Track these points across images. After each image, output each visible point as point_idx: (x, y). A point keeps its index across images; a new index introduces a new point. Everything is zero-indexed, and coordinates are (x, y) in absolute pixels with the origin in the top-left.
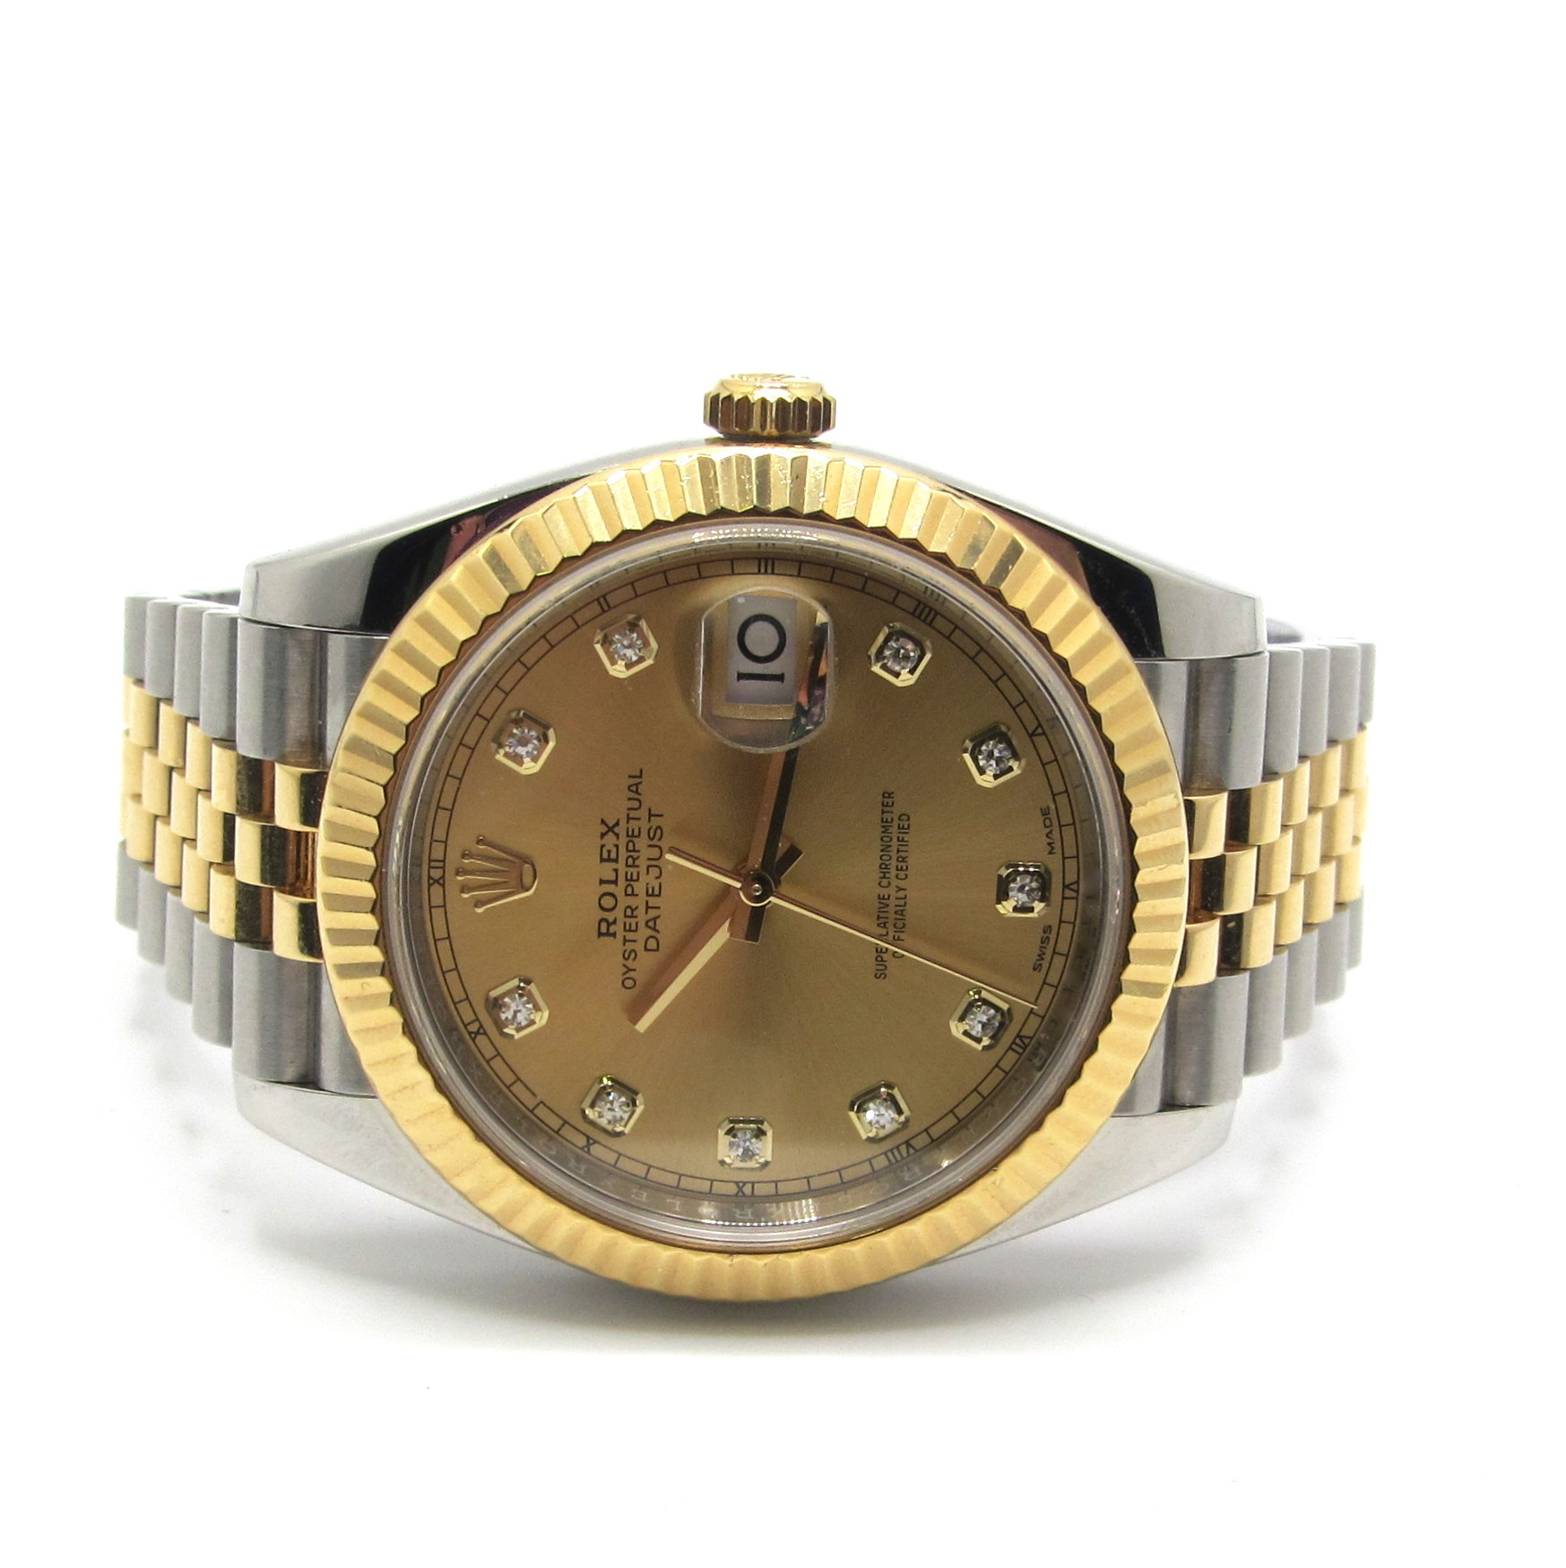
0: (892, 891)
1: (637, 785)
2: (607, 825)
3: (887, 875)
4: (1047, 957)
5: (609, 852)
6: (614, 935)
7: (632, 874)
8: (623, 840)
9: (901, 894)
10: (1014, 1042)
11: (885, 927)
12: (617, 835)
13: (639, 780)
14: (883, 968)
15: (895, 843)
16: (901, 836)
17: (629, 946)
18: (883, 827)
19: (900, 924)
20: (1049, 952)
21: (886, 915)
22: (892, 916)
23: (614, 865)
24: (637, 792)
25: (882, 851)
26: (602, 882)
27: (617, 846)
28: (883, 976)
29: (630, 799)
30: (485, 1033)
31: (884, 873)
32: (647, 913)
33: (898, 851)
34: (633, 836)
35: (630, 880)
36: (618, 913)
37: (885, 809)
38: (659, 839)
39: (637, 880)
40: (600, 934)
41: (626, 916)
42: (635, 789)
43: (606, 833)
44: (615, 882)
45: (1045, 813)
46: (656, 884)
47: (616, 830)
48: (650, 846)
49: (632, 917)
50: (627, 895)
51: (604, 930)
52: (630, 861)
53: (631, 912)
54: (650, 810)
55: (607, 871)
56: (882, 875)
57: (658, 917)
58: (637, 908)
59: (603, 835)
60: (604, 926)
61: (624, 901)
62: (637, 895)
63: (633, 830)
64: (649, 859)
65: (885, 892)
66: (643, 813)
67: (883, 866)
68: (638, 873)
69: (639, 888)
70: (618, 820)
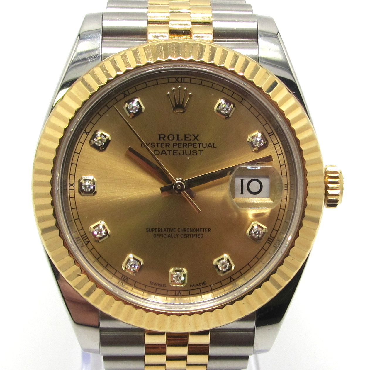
0: (177, 233)
1: (211, 146)
2: (197, 136)
3: (182, 231)
4: (155, 286)
5: (188, 137)
6: (160, 140)
7: (181, 145)
8: (193, 142)
9: (176, 236)
10: (125, 276)
11: (164, 231)
12: (194, 140)
13: (213, 147)
14: (150, 231)
15: (193, 233)
16: (196, 235)
17: (156, 145)
18: (199, 229)
19: (165, 236)
20: (157, 287)
21: (168, 231)
22: (168, 233)
23: (184, 139)
24: (208, 146)
25: (190, 229)
26: (178, 135)
27: (190, 140)
28: (147, 231)
29: (206, 144)
30: (125, 97)
31: (183, 230)
32: (167, 150)
33: (191, 234)
34: (194, 145)
35: (179, 145)
36: (167, 141)
37: (205, 229)
38: (193, 154)
39: (179, 147)
40: (160, 135)
41: (166, 144)
42: (210, 145)
43: (195, 137)
44: (178, 139)
45: (204, 283)
46: (178, 153)
47: (196, 140)
48: (190, 151)
49: (166, 146)
50: (174, 144)
51: (161, 136)
52: (185, 145)
53: (168, 145)
54: (203, 151)
55: (182, 137)
56: (182, 229)
57: (166, 155)
58: (169, 147)
59: (194, 135)
60: (163, 136)
61: (171, 143)
62: (174, 147)
63: (196, 145)
64: (186, 151)
65: (176, 230)
66: (201, 148)
67: (185, 230)
68: (181, 147)
69: (176, 148)
70: (199, 140)
